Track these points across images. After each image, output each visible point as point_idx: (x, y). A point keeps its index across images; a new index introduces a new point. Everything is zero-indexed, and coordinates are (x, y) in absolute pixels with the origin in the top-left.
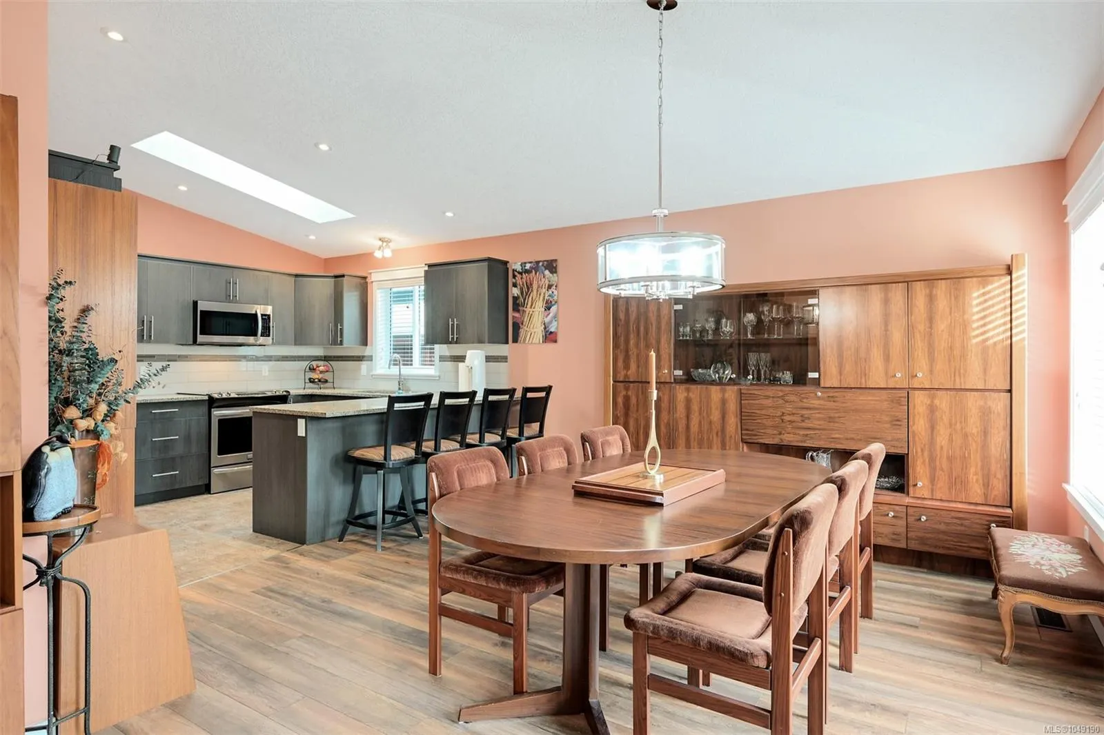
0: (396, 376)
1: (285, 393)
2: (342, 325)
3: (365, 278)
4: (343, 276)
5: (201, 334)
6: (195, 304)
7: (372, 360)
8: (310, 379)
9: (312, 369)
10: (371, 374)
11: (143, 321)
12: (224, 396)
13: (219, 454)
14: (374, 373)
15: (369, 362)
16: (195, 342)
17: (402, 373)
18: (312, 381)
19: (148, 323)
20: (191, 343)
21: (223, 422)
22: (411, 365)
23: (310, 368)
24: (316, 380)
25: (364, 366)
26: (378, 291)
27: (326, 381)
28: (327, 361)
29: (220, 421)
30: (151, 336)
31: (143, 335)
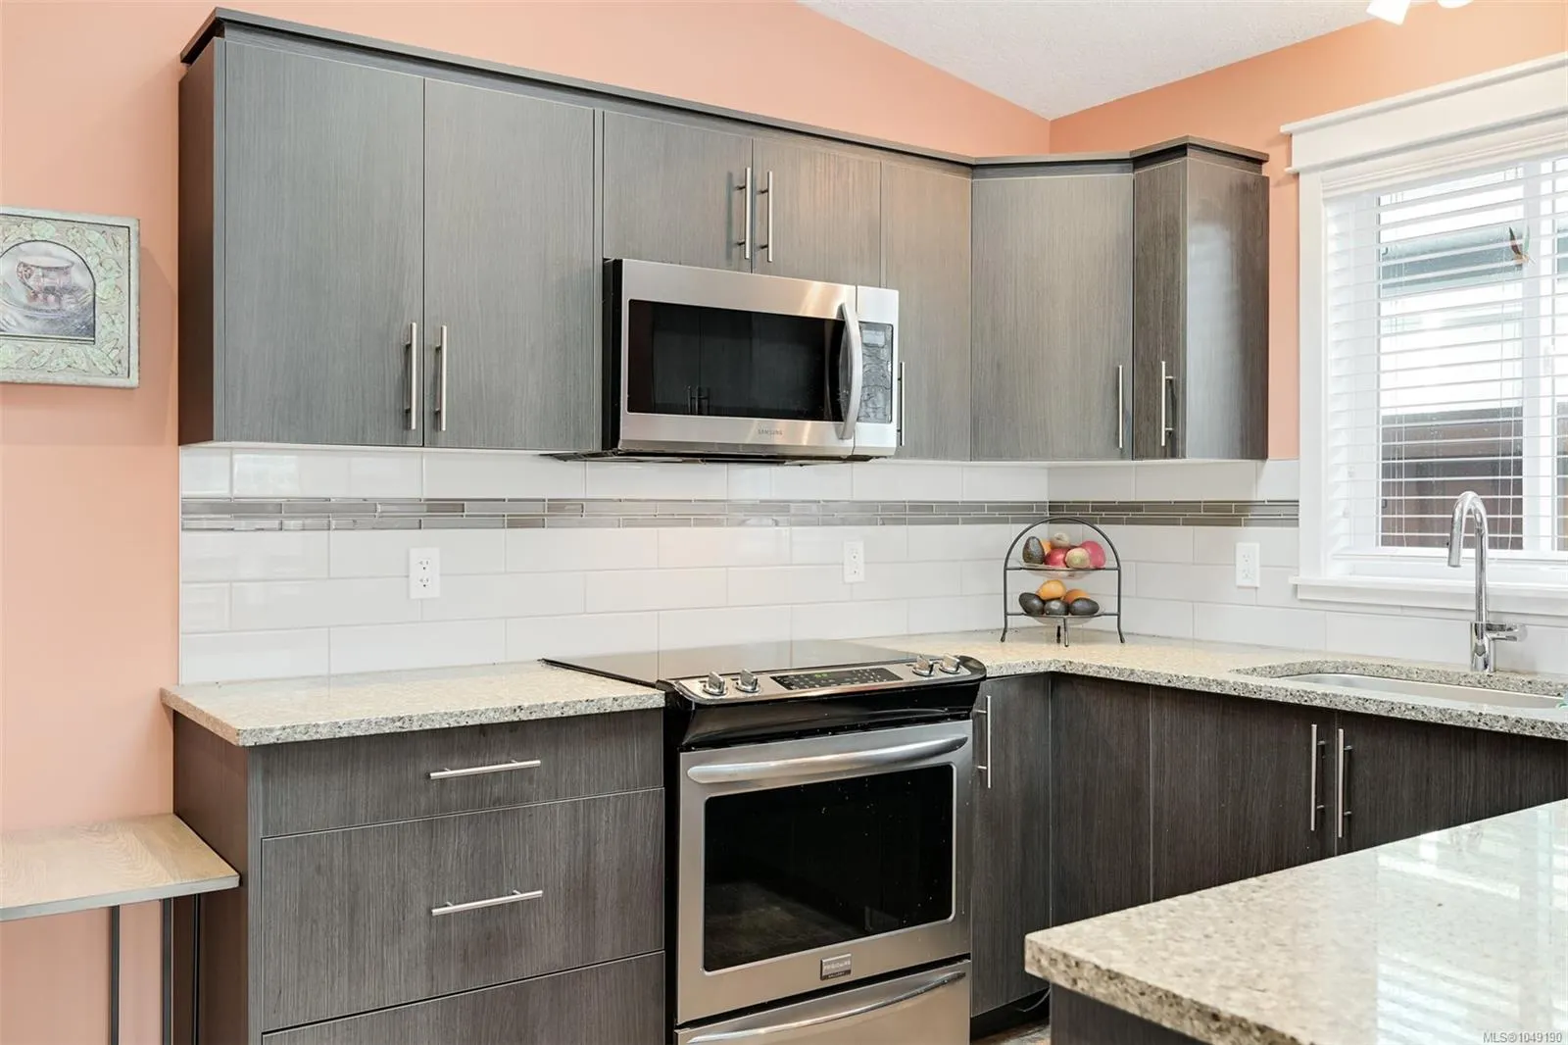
0: (1463, 597)
1: (965, 673)
2: (1177, 365)
3: (1257, 161)
4: (1180, 150)
5: (631, 409)
6: (613, 273)
7: (1293, 520)
8: (1024, 599)
9: (1040, 559)
10: (1292, 580)
11: (409, 347)
12: (732, 694)
13: (707, 968)
14: (1305, 577)
15: (1285, 532)
16: (609, 439)
17: (1490, 583)
18: (1036, 606)
19: (430, 356)
20: (597, 447)
21: (724, 811)
22: (1517, 544)
23: (1028, 556)
24: (1055, 605)
25: (1250, 544)
26: (1329, 212)
27: (1092, 611)
28: (1091, 523)
29: (713, 805)
30: (438, 414)
31: (408, 412)
